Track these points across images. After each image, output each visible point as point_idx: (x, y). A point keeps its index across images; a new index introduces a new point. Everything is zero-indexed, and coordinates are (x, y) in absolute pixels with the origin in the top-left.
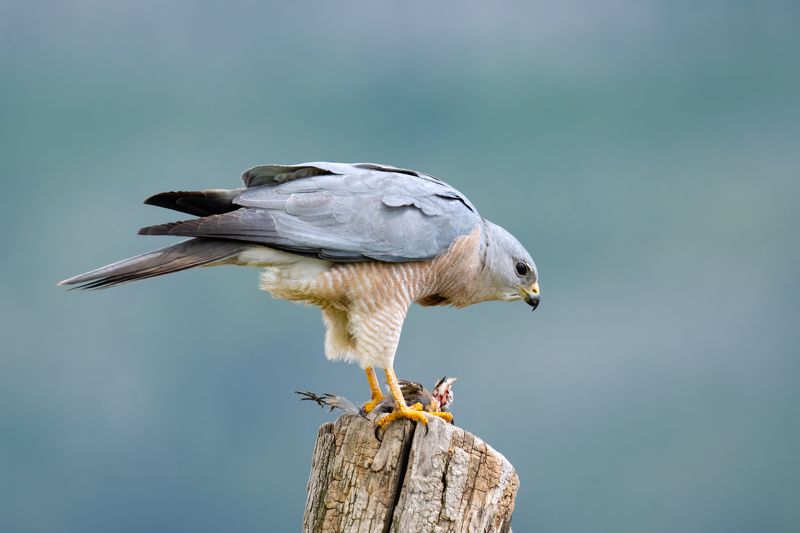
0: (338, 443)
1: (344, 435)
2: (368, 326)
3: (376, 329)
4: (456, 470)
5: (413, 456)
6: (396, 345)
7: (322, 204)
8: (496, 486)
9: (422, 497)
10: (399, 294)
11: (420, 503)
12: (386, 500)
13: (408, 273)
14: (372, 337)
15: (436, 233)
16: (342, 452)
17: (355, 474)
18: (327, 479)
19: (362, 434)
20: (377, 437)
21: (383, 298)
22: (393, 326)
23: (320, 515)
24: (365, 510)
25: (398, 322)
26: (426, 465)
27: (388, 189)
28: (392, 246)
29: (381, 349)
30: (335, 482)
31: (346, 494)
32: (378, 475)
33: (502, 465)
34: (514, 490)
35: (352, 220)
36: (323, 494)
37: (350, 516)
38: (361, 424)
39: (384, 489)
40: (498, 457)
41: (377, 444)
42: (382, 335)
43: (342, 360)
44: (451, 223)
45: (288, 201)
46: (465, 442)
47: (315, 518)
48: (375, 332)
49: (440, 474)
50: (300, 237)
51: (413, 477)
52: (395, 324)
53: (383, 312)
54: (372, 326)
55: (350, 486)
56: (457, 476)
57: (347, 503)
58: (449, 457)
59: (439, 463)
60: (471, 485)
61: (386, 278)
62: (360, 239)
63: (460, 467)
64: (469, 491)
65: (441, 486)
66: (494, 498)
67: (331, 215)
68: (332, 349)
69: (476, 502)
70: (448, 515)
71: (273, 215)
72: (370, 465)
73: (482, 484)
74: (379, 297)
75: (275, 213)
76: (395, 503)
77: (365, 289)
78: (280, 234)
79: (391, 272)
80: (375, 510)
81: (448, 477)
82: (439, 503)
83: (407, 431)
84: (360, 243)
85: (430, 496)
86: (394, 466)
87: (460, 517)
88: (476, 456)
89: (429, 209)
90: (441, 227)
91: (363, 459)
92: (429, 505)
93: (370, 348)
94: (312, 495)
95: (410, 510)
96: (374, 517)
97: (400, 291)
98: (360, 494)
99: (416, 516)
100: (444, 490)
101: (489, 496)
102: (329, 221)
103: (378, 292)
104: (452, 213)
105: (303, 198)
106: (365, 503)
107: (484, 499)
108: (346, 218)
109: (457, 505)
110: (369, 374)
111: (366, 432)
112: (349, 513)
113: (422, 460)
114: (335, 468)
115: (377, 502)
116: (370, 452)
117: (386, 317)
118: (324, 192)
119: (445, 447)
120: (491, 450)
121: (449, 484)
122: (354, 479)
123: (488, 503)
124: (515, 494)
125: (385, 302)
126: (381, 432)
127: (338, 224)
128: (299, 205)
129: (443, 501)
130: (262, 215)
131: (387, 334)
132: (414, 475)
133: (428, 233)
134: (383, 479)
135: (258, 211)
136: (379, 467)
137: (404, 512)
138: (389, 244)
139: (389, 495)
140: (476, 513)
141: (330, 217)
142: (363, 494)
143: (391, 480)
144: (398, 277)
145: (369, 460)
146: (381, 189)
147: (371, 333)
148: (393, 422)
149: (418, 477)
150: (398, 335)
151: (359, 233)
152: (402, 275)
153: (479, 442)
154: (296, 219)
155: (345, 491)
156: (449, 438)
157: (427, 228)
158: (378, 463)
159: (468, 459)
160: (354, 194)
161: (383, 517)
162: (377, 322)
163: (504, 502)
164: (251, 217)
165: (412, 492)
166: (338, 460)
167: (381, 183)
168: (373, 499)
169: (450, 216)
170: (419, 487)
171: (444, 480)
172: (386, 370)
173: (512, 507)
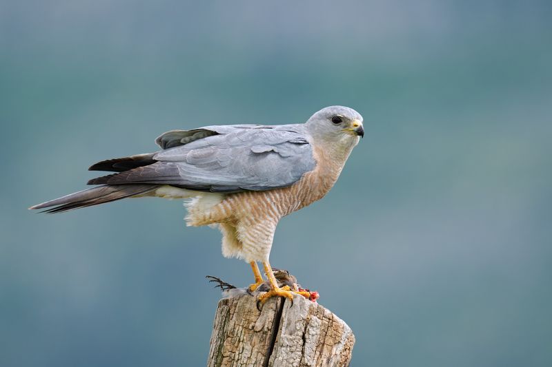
0: (231, 312)
1: (236, 306)
2: (250, 234)
3: (256, 235)
4: (312, 331)
5: (283, 321)
6: (270, 246)
7: (210, 155)
8: (339, 342)
9: (288, 349)
10: (271, 212)
11: (287, 353)
12: (264, 351)
13: (275, 197)
14: (253, 241)
15: (291, 168)
16: (234, 318)
17: (243, 333)
18: (223, 336)
19: (248, 306)
20: (258, 308)
21: (259, 215)
22: (267, 233)
23: (219, 361)
24: (249, 358)
25: (271, 230)
26: (292, 327)
27: (255, 141)
28: (260, 180)
29: (259, 249)
30: (229, 339)
31: (237, 347)
32: (259, 334)
33: (343, 328)
34: (352, 345)
35: (231, 164)
36: (221, 347)
37: (239, 362)
38: (247, 300)
39: (262, 344)
40: (341, 322)
41: (258, 313)
42: (260, 239)
43: (234, 258)
44: (302, 160)
45: (188, 155)
46: (318, 312)
47: (216, 363)
48: (255, 238)
49: (301, 334)
50: (196, 178)
51: (282, 335)
52: (268, 231)
53: (260, 224)
54: (252, 233)
55: (239, 341)
56: (313, 335)
57: (237, 353)
58: (307, 323)
59: (300, 326)
60: (322, 341)
61: (260, 202)
62: (237, 177)
63: (315, 329)
64: (321, 345)
65: (301, 342)
66: (337, 350)
67: (217, 162)
68: (227, 250)
69: (326, 352)
70: (306, 362)
71: (178, 165)
72: (253, 327)
73: (329, 341)
74: (257, 216)
75: (180, 163)
76: (270, 353)
77: (247, 211)
78: (183, 178)
79: (263, 197)
80: (256, 358)
81: (307, 336)
82: (300, 353)
83: (279, 305)
84: (237, 179)
85: (293, 349)
86: (270, 328)
87: (314, 363)
88: (326, 321)
89: (285, 152)
90: (295, 163)
91: (249, 323)
92: (293, 355)
93: (252, 249)
94: (213, 347)
95: (280, 358)
96: (256, 363)
97: (272, 209)
98: (246, 347)
99: (285, 362)
100: (304, 345)
101: (334, 349)
102: (216, 166)
103: (255, 211)
104: (301, 153)
105: (198, 152)
106: (249, 353)
107: (331, 351)
108: (227, 163)
109: (312, 355)
110: (253, 266)
111: (251, 305)
112: (238, 360)
113: (289, 324)
114: (229, 328)
115: (258, 352)
116: (253, 318)
117: (262, 227)
118: (212, 147)
119: (305, 315)
120: (336, 317)
121: (307, 341)
122: (242, 336)
123: (334, 353)
124: (352, 348)
125: (261, 217)
126: (261, 305)
127: (221, 168)
128: (195, 157)
129: (303, 352)
130: (171, 165)
131: (263, 239)
132: (283, 334)
133: (285, 168)
134: (262, 337)
135: (168, 163)
136: (259, 329)
137: (276, 359)
138: (258, 178)
139: (266, 348)
140: (325, 360)
141: (216, 163)
142: (248, 347)
143: (267, 338)
144: (268, 200)
145: (252, 324)
146: (250, 141)
147: (252, 239)
148: (269, 298)
149: (286, 335)
150: (272, 239)
151: (236, 173)
152: (271, 199)
153: (327, 312)
154: (193, 167)
155: (236, 345)
156: (307, 309)
157: (284, 165)
158: (258, 326)
159: (320, 324)
160: (231, 146)
161: (262, 362)
162: (256, 231)
163: (344, 353)
164: (163, 168)
165: (282, 346)
166: (232, 323)
167: (250, 137)
168: (255, 350)
169: (300, 155)
170: (287, 343)
171: (304, 338)
172: (264, 263)
173: (350, 356)
